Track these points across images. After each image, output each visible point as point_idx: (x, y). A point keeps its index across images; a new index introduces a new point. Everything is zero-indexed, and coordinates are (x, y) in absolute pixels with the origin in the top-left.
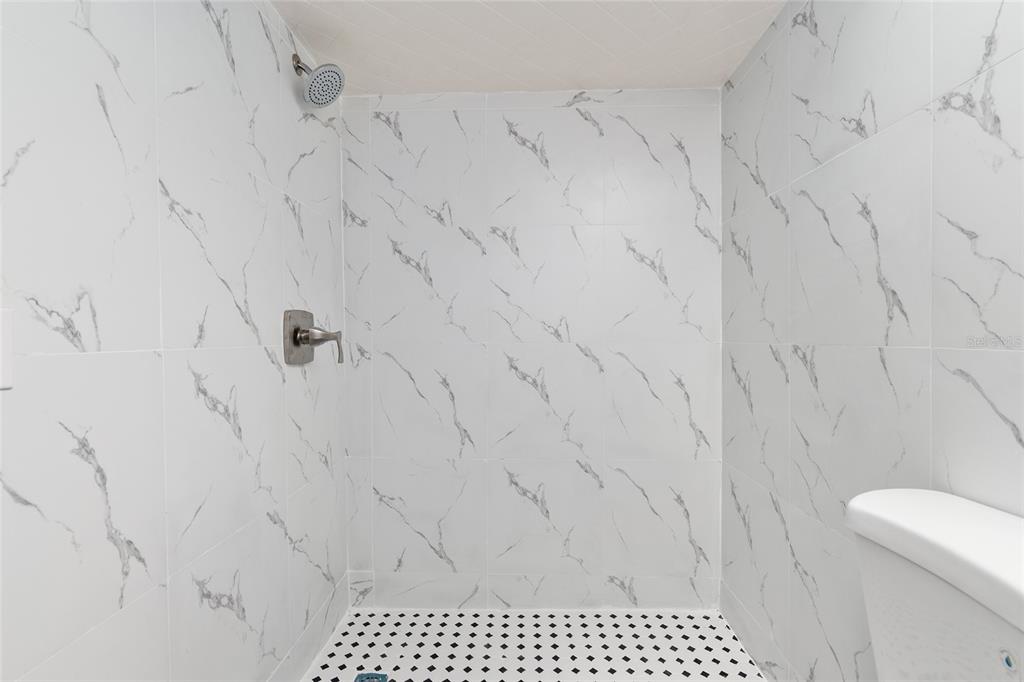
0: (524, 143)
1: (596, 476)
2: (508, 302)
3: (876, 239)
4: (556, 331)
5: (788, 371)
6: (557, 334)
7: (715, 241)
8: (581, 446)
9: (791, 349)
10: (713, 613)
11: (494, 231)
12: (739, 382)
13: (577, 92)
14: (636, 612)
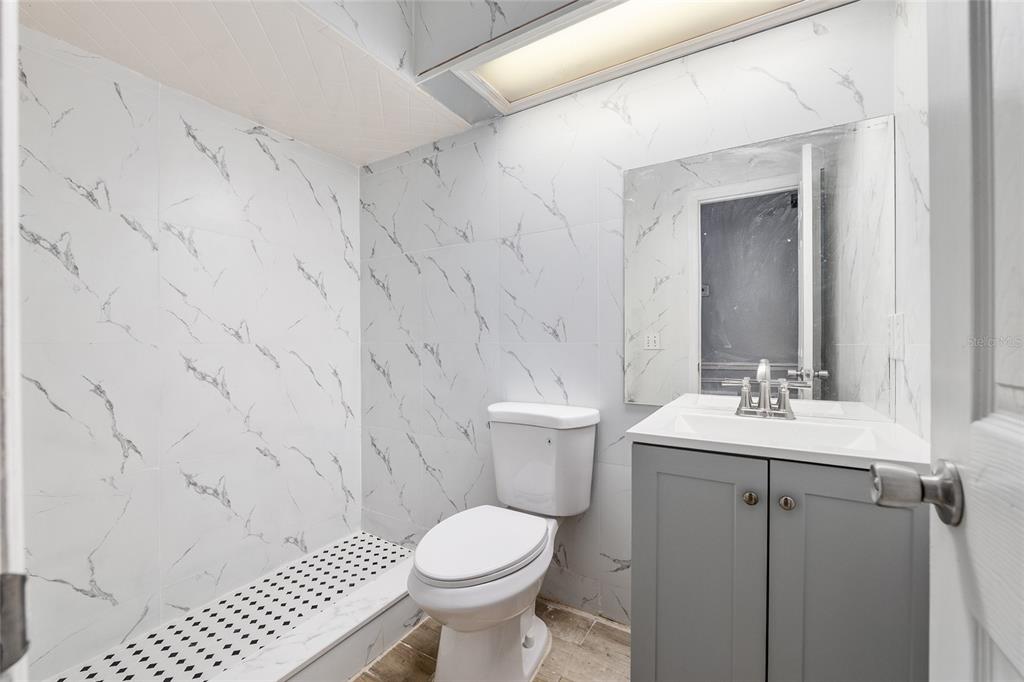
0: (204, 150)
1: (274, 457)
2: (186, 303)
3: (474, 291)
4: (237, 333)
5: (420, 358)
6: (237, 335)
7: (356, 272)
8: (260, 434)
9: (422, 345)
10: (359, 533)
11: (169, 228)
12: (378, 369)
13: (257, 125)
14: (308, 557)
